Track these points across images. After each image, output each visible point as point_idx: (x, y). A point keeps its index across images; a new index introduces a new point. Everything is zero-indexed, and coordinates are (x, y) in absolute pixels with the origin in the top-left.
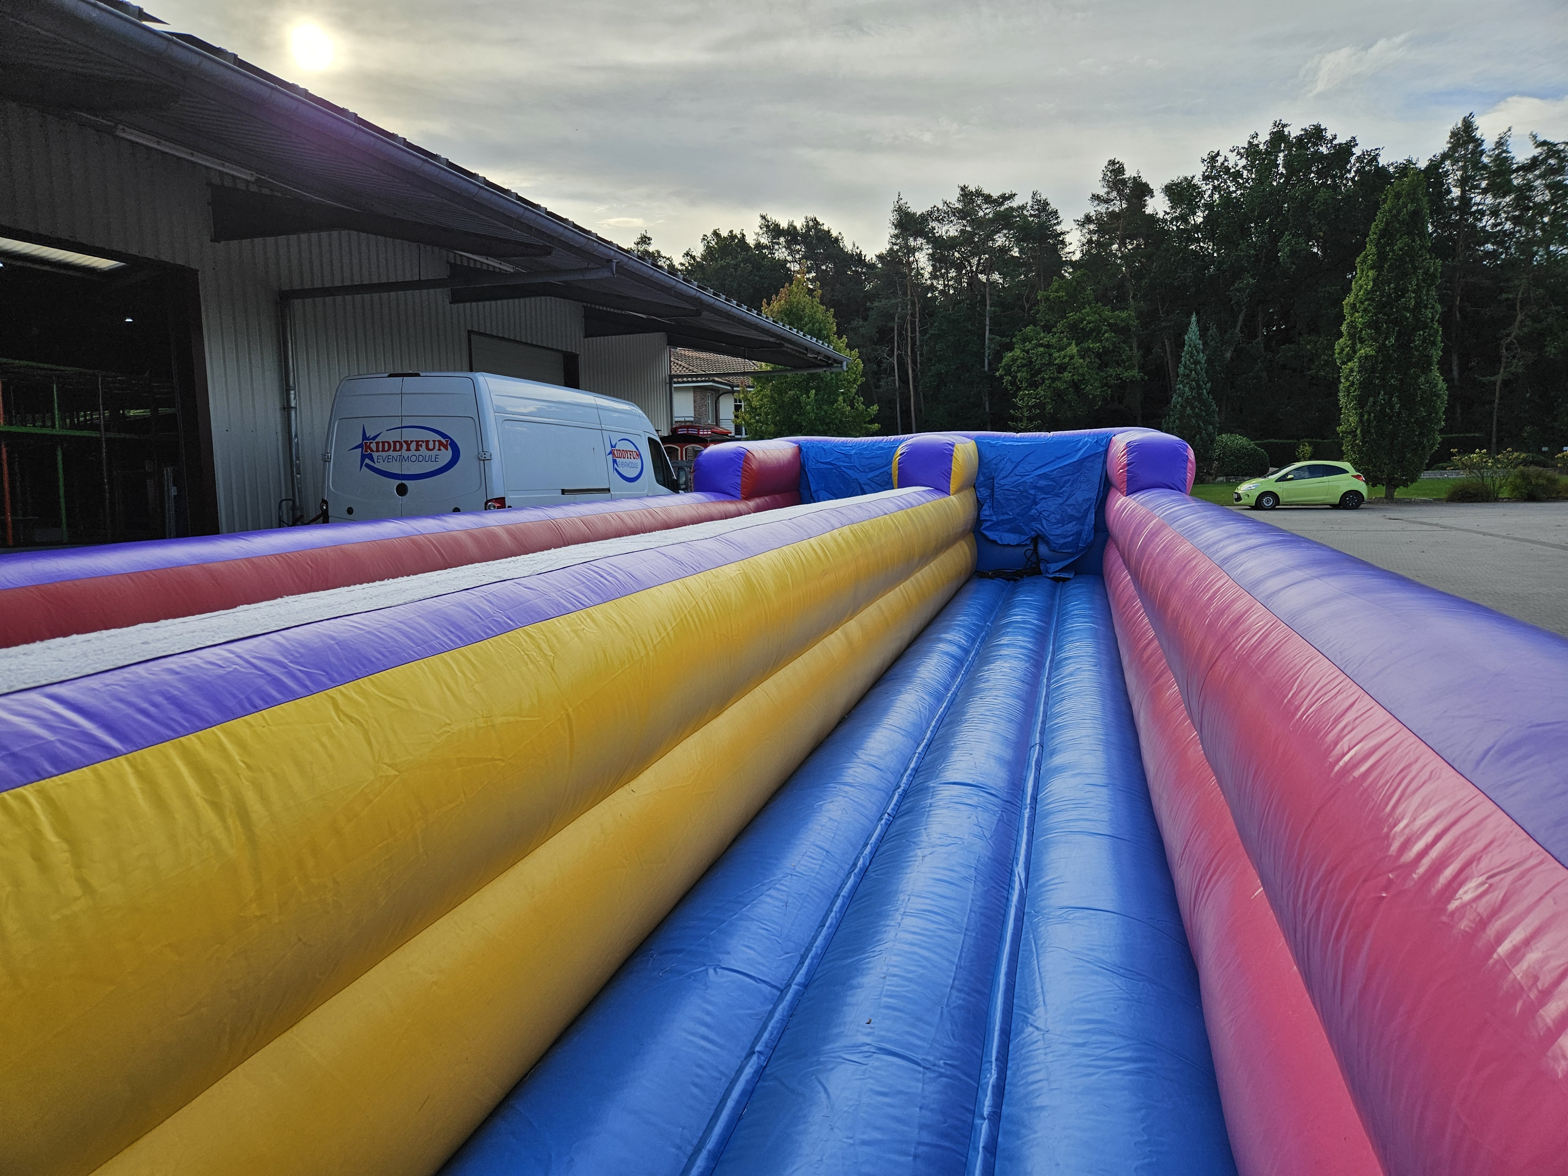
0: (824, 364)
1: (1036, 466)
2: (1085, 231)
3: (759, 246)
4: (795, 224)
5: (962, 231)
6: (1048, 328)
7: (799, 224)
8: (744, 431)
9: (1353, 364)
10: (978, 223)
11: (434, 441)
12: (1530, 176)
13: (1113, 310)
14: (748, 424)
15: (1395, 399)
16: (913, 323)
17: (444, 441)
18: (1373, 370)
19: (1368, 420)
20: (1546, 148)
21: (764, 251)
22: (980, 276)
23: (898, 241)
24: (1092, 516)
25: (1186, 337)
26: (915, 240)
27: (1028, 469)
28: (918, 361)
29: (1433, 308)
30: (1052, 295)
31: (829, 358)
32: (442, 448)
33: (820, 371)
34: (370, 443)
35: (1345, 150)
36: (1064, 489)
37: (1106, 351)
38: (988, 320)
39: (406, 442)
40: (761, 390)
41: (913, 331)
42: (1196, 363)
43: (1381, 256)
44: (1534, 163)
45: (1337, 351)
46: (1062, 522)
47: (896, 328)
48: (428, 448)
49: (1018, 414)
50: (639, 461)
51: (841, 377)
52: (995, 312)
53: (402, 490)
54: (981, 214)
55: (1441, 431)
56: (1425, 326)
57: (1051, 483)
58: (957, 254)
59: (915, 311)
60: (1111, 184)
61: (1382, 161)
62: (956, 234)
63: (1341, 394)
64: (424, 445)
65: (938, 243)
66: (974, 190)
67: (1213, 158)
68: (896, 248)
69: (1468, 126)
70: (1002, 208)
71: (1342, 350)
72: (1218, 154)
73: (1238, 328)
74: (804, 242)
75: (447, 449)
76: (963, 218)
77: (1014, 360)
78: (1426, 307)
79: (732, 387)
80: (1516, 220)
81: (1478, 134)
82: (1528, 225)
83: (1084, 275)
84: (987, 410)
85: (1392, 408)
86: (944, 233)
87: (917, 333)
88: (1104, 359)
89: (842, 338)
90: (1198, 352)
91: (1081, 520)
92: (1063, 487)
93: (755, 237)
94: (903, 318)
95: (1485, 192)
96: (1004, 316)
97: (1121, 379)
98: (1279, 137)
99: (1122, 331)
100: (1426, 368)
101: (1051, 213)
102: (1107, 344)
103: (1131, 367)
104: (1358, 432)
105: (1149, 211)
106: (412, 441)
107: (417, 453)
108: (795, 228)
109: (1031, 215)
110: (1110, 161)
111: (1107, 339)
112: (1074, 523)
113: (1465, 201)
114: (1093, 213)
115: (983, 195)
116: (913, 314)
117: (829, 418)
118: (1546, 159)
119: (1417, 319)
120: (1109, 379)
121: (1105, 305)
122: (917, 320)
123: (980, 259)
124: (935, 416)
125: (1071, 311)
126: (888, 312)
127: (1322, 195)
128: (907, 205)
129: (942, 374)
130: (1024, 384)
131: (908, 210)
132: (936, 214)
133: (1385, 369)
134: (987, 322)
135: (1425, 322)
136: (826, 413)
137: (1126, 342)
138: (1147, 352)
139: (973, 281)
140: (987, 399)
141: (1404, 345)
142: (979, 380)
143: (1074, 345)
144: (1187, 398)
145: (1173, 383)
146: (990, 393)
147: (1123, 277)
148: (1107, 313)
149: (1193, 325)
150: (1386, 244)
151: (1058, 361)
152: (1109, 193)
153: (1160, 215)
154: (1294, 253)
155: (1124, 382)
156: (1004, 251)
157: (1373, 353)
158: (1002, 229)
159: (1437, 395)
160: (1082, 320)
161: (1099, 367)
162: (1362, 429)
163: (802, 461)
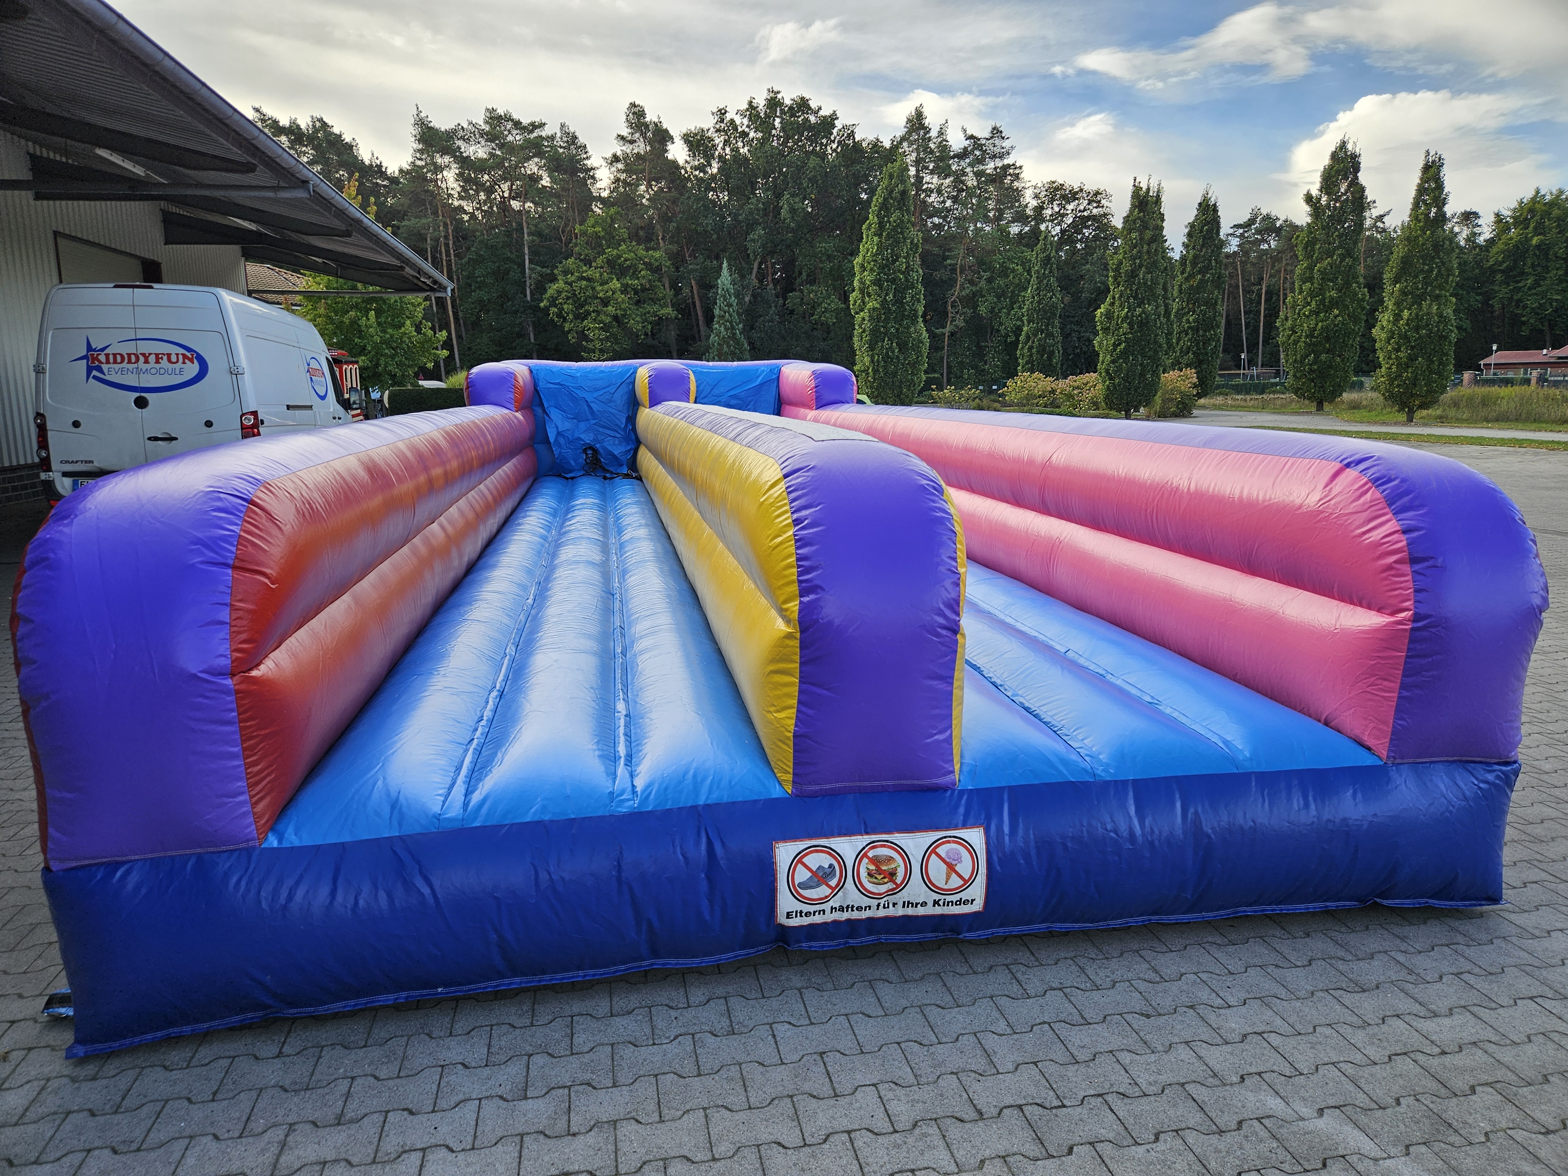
0: (429, 289)
2: (613, 169)
4: (299, 122)
5: (491, 154)
6: (588, 262)
7: (304, 123)
9: (864, 314)
10: (508, 148)
11: (177, 355)
12: (962, 163)
13: (647, 250)
15: (894, 344)
16: (447, 246)
17: (189, 354)
18: (879, 319)
19: (878, 361)
20: (972, 141)
22: (512, 202)
23: (423, 157)
25: (720, 281)
26: (443, 158)
29: (917, 272)
30: (590, 230)
31: (436, 282)
32: (186, 361)
34: (98, 355)
35: (828, 123)
37: (644, 289)
38: (526, 249)
39: (143, 355)
41: (448, 254)
42: (730, 305)
43: (881, 225)
44: (963, 155)
45: (852, 303)
47: (429, 249)
48: (169, 360)
49: (591, 346)
51: (406, 300)
52: (533, 241)
53: (141, 403)
54: (510, 138)
55: (926, 372)
56: (912, 286)
58: (486, 177)
59: (448, 232)
60: (633, 126)
61: (858, 138)
62: (485, 156)
64: (165, 358)
65: (464, 162)
66: (503, 114)
67: (722, 112)
68: (420, 164)
69: (919, 115)
70: (532, 136)
71: (855, 302)
72: (726, 112)
73: (754, 275)
74: (311, 144)
75: (193, 363)
76: (492, 141)
77: (559, 292)
78: (913, 271)
80: (955, 200)
81: (926, 122)
82: (963, 205)
83: (618, 211)
84: (532, 340)
85: (893, 352)
86: (472, 154)
87: (452, 257)
88: (641, 297)
90: (730, 295)
94: (436, 240)
95: (932, 172)
96: (543, 247)
97: (658, 316)
98: (774, 103)
99: (656, 270)
100: (914, 321)
101: (580, 147)
102: (644, 282)
103: (667, 306)
104: (870, 370)
105: (670, 156)
106: (150, 354)
107: (158, 366)
108: (298, 127)
109: (561, 147)
110: (631, 104)
111: (644, 277)
113: (919, 179)
114: (619, 153)
115: (512, 120)
116: (446, 237)
117: (396, 342)
118: (973, 150)
119: (907, 280)
120: (648, 315)
121: (639, 244)
122: (451, 243)
123: (512, 185)
124: (479, 344)
125: (608, 247)
126: (419, 231)
127: (813, 161)
128: (429, 119)
129: (483, 301)
130: (571, 316)
131: (431, 125)
132: (461, 133)
133: (887, 320)
134: (526, 251)
135: (913, 283)
136: (392, 336)
137: (660, 280)
138: (678, 291)
139: (504, 205)
140: (531, 329)
141: (899, 301)
142: (522, 309)
143: (615, 281)
144: (724, 338)
145: (701, 323)
146: (534, 323)
147: (651, 218)
148: (642, 252)
149: (725, 271)
150: (885, 216)
151: (601, 295)
152: (633, 134)
153: (681, 162)
154: (793, 211)
155: (660, 318)
156: (534, 179)
157: (878, 306)
158: (533, 157)
159: (922, 342)
160: (619, 257)
161: (638, 303)
162: (873, 368)
163: (534, 381)
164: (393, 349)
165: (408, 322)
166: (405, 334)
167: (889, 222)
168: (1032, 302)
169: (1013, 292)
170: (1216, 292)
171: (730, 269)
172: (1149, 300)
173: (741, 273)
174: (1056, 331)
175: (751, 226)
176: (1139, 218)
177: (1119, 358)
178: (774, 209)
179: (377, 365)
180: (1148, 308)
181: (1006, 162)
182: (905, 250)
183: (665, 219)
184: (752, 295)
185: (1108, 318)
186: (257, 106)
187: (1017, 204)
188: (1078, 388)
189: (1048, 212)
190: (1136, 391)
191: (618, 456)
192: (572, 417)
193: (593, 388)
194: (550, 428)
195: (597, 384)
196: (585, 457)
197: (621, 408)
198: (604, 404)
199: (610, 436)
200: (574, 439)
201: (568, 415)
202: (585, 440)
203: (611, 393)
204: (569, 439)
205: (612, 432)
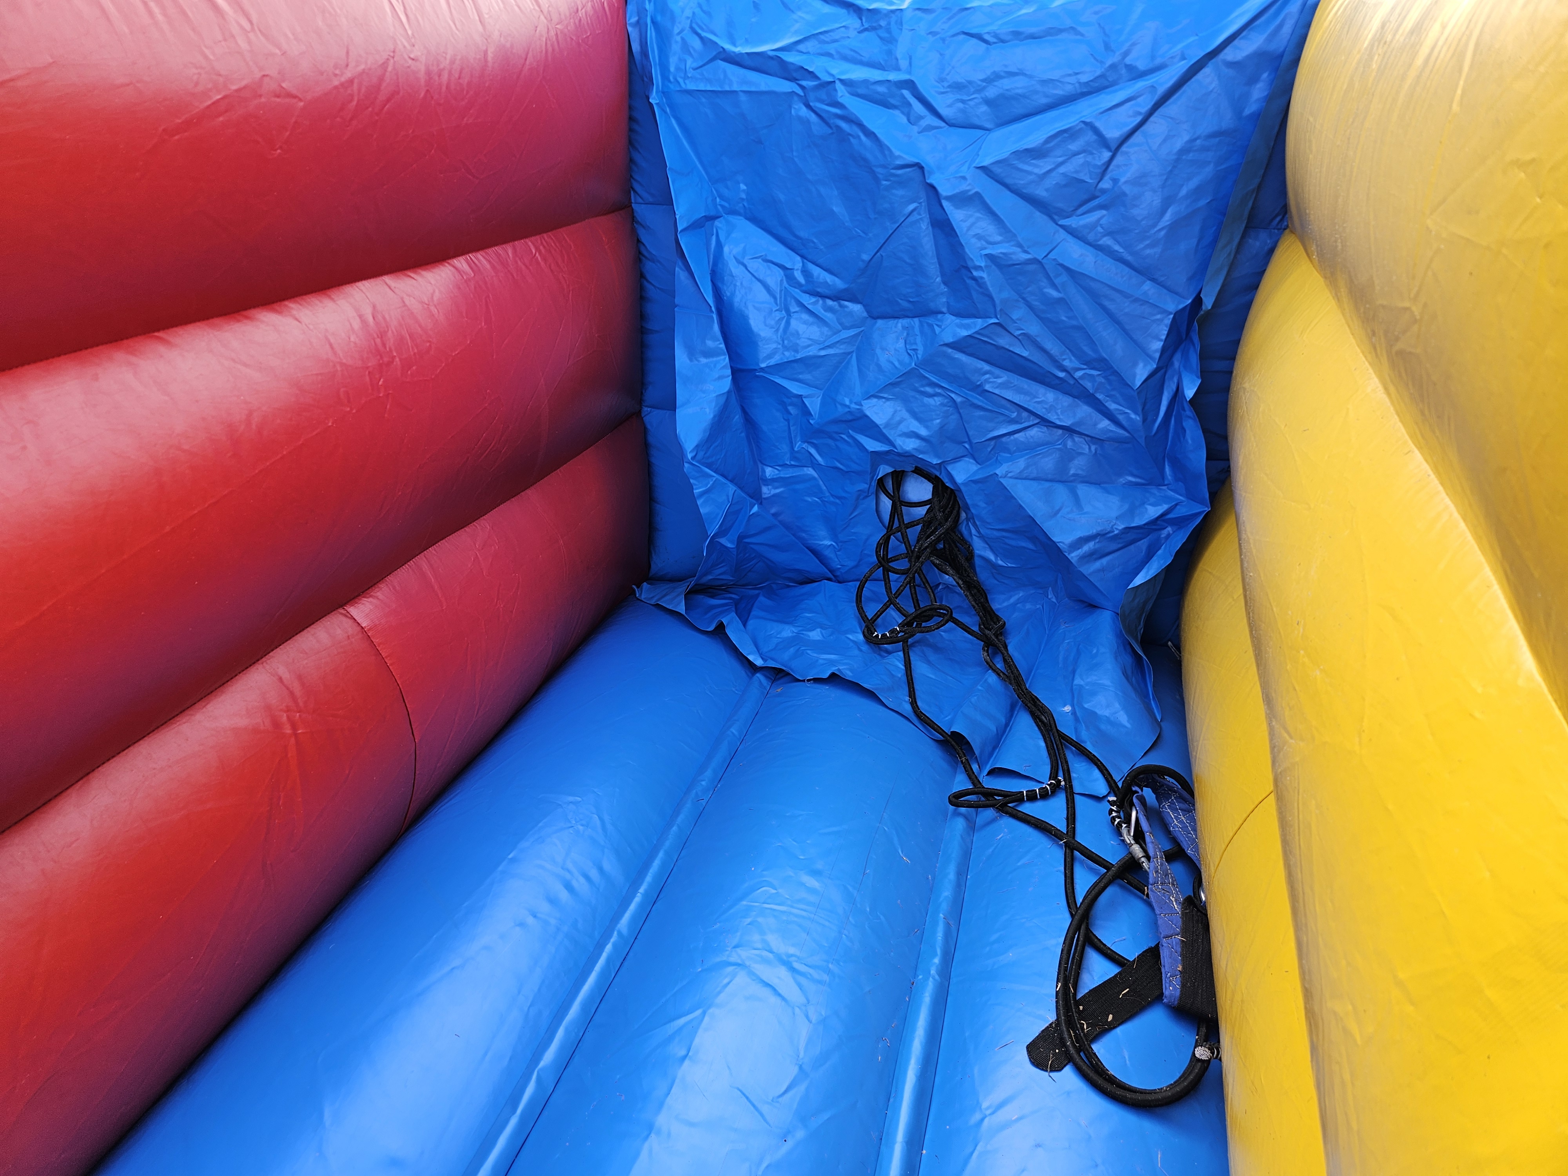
163: (636, 47)
191: (1074, 556)
192: (839, 284)
193: (988, 102)
194: (692, 354)
195: (1020, 73)
196: (886, 517)
197: (1158, 250)
198: (1039, 217)
199: (1045, 422)
200: (836, 421)
201: (816, 271)
202: (890, 434)
203: (1104, 142)
204: (806, 412)
205: (1066, 401)
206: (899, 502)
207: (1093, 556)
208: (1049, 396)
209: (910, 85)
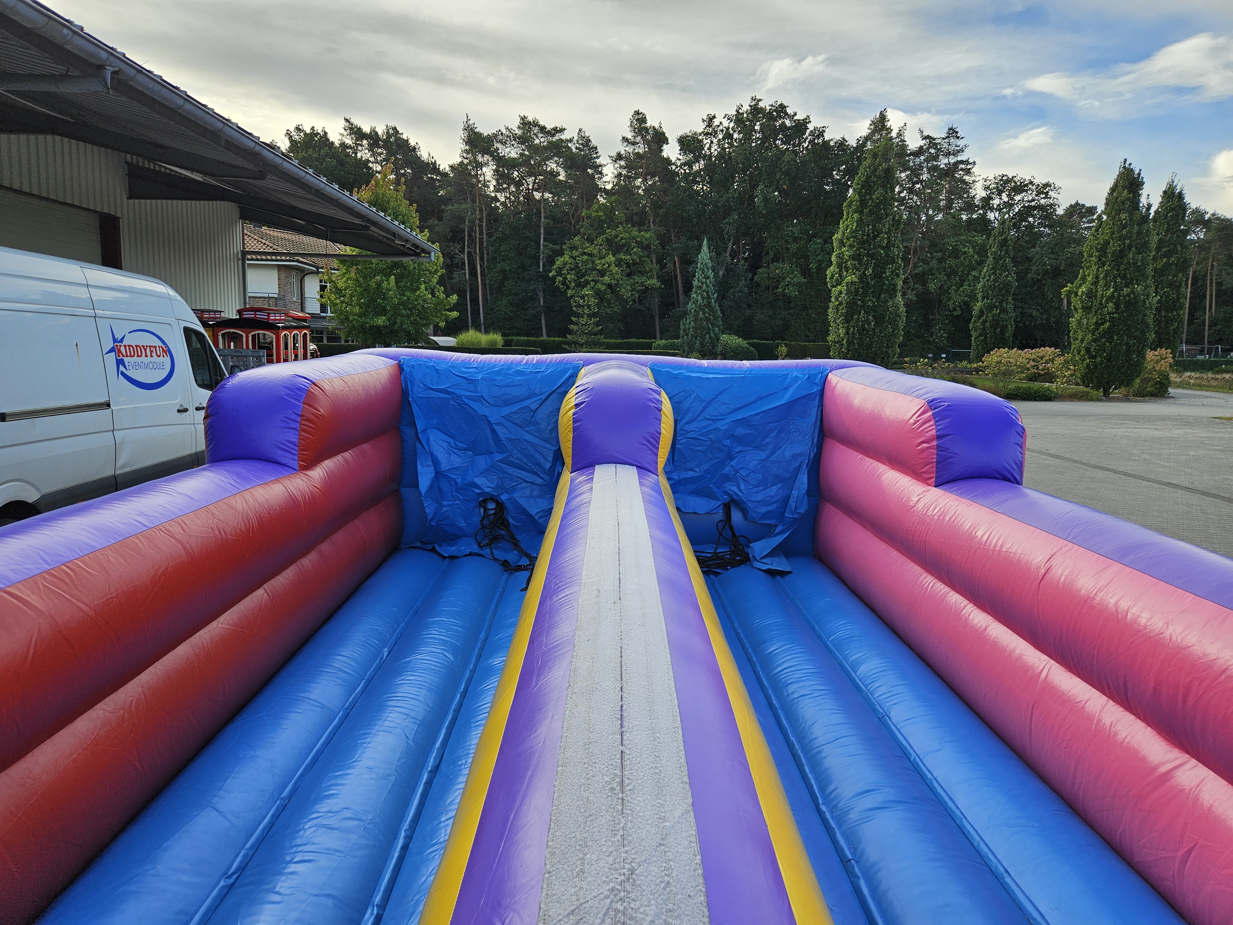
0: (412, 252)
1: (732, 407)
2: (617, 165)
3: (343, 145)
4: (377, 130)
5: (521, 154)
6: (591, 240)
7: (381, 130)
8: (329, 310)
9: (843, 288)
10: (535, 149)
12: (918, 160)
13: (640, 231)
14: (335, 305)
15: (871, 317)
16: (481, 226)
18: (856, 293)
19: (853, 333)
20: (928, 140)
21: (348, 151)
22: (534, 193)
23: (468, 156)
24: (803, 479)
25: (699, 257)
26: (483, 156)
27: (722, 412)
28: (485, 259)
29: (898, 247)
30: (594, 214)
31: (417, 247)
33: (405, 260)
35: (801, 126)
36: (768, 440)
37: (635, 263)
38: (542, 229)
40: (346, 273)
41: (481, 233)
42: (707, 277)
43: (863, 203)
44: (920, 151)
45: (829, 277)
46: (764, 484)
47: (466, 229)
49: (580, 311)
50: (167, 360)
51: (423, 267)
52: (548, 223)
54: (537, 141)
56: (893, 262)
57: (752, 431)
58: (516, 173)
59: (482, 216)
60: (637, 130)
61: (827, 137)
62: (516, 156)
63: (830, 310)
65: (500, 161)
66: (532, 121)
67: (711, 119)
68: (466, 161)
69: (883, 118)
70: (554, 139)
71: (832, 276)
72: (714, 117)
73: (728, 253)
74: (385, 147)
76: (522, 143)
77: (565, 264)
78: (893, 246)
79: (317, 268)
80: (910, 191)
81: (888, 124)
83: (618, 200)
85: (869, 324)
86: (506, 154)
87: (485, 235)
88: (632, 269)
89: (423, 232)
90: (708, 269)
91: (790, 481)
92: (767, 437)
93: (340, 137)
94: (473, 222)
96: (556, 228)
97: (645, 285)
98: (756, 110)
99: (646, 247)
100: (892, 295)
101: (592, 148)
102: (635, 257)
103: (651, 277)
104: (845, 342)
105: (665, 154)
108: (376, 133)
109: (576, 148)
110: (635, 112)
111: (635, 253)
112: (780, 485)
114: (623, 152)
115: (539, 126)
116: (481, 220)
117: (411, 303)
118: (928, 149)
119: (887, 255)
120: (636, 285)
121: (633, 226)
122: (484, 224)
123: (536, 179)
124: (500, 306)
125: (609, 229)
126: (459, 215)
127: (787, 158)
128: (475, 126)
129: (505, 271)
130: (573, 284)
131: (476, 130)
132: (500, 137)
133: (865, 294)
134: (542, 232)
135: (893, 258)
136: (409, 299)
137: (648, 256)
138: (663, 266)
139: (529, 197)
140: (541, 294)
141: (878, 276)
142: (535, 278)
143: (611, 256)
144: (700, 305)
145: (680, 292)
146: (544, 290)
147: (645, 206)
148: (635, 233)
149: (705, 248)
150: (866, 194)
151: (599, 267)
152: (635, 137)
153: (673, 159)
154: (766, 199)
155: (647, 288)
156: (553, 174)
157: (857, 280)
158: (554, 156)
159: (899, 316)
160: (616, 236)
161: (629, 275)
162: (848, 340)
163: (404, 386)
164: (410, 310)
165: (423, 287)
166: (420, 296)
167: (871, 198)
168: (987, 280)
169: (963, 271)
170: (1180, 275)
171: (709, 248)
172: (1137, 280)
173: (717, 250)
174: (1010, 307)
175: (728, 212)
176: (1128, 199)
177: (1101, 337)
178: (749, 198)
179: (395, 323)
180: (1139, 288)
181: (960, 158)
182: (887, 226)
183: (656, 206)
184: (726, 270)
185: (1090, 298)
186: (348, 118)
187: (965, 196)
188: (1034, 360)
189: (996, 202)
190: (1119, 370)
191: (536, 517)
192: (465, 446)
193: (502, 401)
194: (422, 465)
195: (510, 394)
196: (482, 514)
197: (548, 435)
198: (518, 428)
199: (525, 481)
200: (465, 485)
201: (458, 443)
202: (482, 487)
203: (532, 410)
204: (456, 483)
205: (530, 475)
206: (486, 510)
207: (541, 517)
208: (526, 474)
209: (482, 397)
